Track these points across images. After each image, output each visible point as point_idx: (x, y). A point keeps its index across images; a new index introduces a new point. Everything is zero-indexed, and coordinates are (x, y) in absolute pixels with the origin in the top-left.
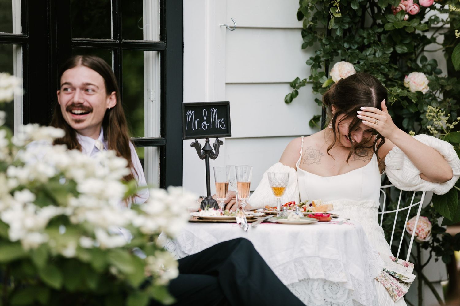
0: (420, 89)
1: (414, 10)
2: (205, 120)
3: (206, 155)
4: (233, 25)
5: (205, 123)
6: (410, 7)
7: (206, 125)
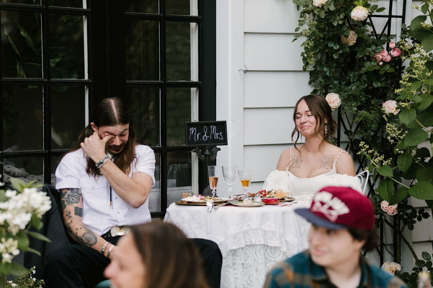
0: (392, 112)
1: (387, 59)
2: (206, 134)
3: (206, 158)
4: (245, 69)
5: (205, 135)
6: (385, 57)
7: (207, 137)
